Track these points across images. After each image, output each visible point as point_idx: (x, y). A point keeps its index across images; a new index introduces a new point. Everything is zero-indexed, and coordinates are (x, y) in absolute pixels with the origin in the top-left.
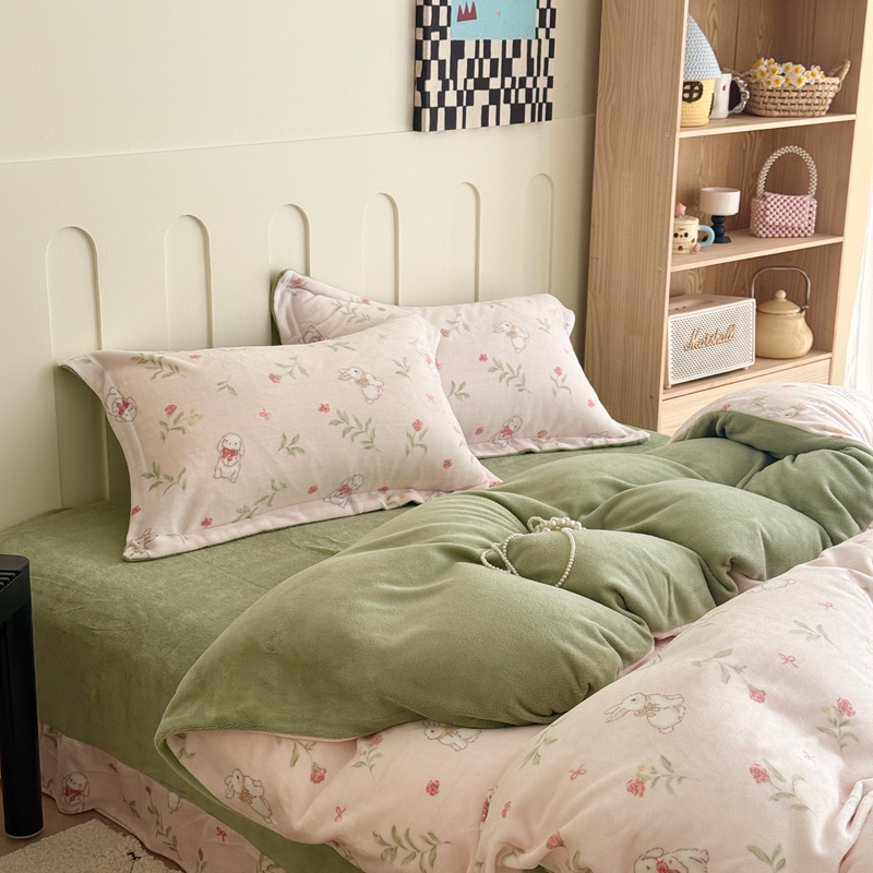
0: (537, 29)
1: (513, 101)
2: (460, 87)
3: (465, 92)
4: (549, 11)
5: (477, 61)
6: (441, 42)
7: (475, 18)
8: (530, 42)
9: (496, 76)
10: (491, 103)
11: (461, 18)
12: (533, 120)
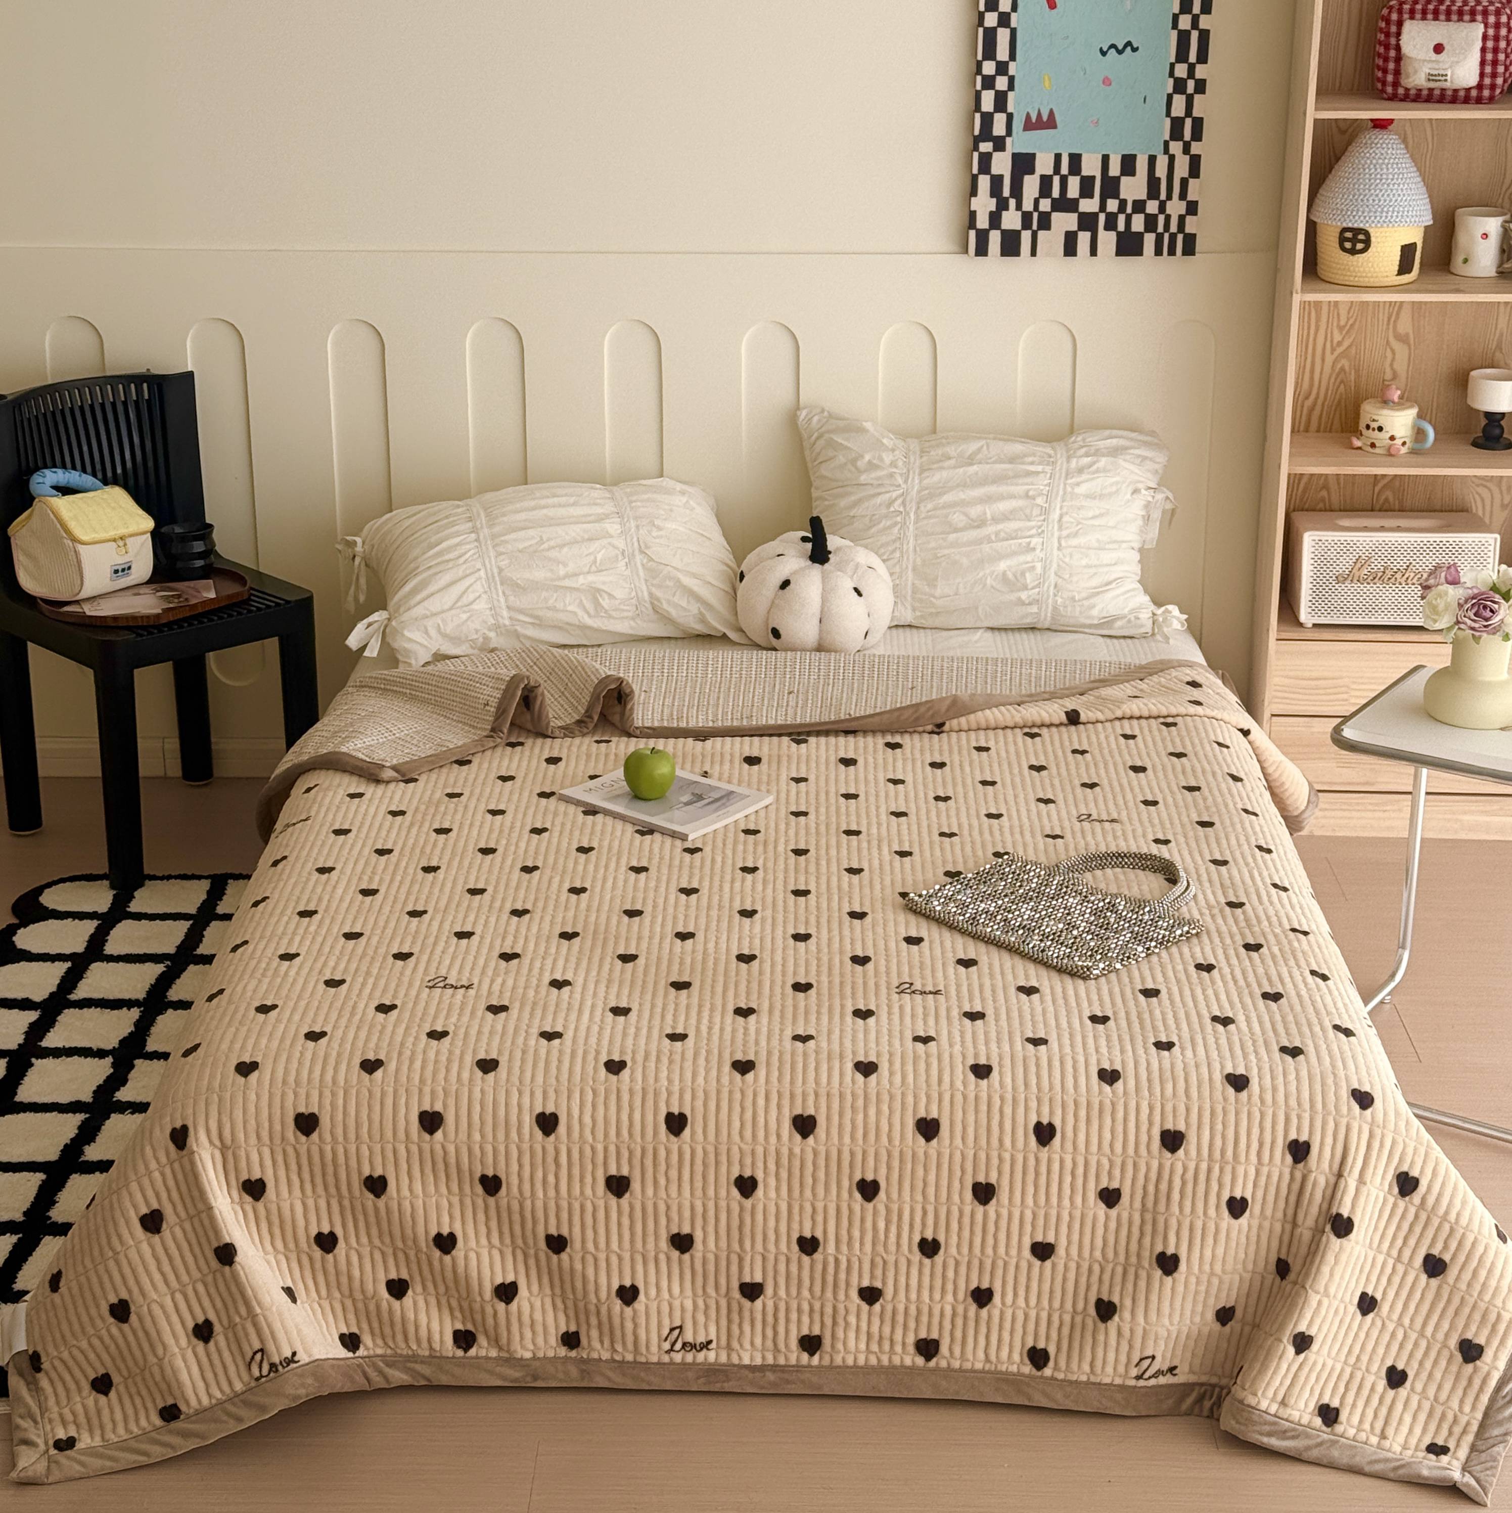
0: (1166, 144)
1: (1121, 227)
2: (1028, 206)
3: (1035, 215)
4: (1188, 122)
5: (1056, 180)
6: (997, 156)
7: (1054, 127)
8: (1152, 160)
9: (1091, 196)
10: (1081, 227)
11: (1029, 125)
12: (1158, 252)
